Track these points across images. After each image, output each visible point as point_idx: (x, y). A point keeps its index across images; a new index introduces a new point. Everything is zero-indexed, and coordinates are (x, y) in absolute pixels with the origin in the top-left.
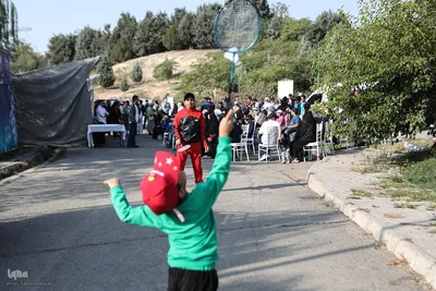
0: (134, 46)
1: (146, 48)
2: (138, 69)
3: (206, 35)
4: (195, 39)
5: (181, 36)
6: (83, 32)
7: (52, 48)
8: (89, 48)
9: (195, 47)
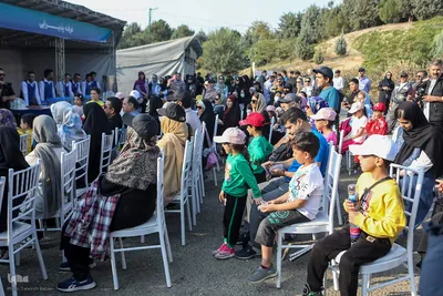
0: (351, 20)
1: (361, 22)
2: (342, 42)
3: (427, 6)
4: (414, 11)
5: (399, 8)
6: (309, 10)
7: (281, 26)
8: (312, 24)
9: (415, 19)
